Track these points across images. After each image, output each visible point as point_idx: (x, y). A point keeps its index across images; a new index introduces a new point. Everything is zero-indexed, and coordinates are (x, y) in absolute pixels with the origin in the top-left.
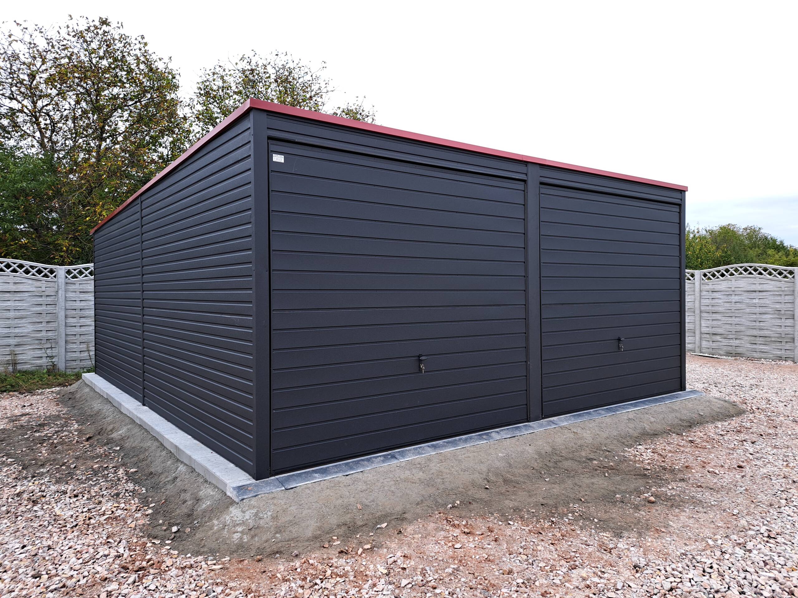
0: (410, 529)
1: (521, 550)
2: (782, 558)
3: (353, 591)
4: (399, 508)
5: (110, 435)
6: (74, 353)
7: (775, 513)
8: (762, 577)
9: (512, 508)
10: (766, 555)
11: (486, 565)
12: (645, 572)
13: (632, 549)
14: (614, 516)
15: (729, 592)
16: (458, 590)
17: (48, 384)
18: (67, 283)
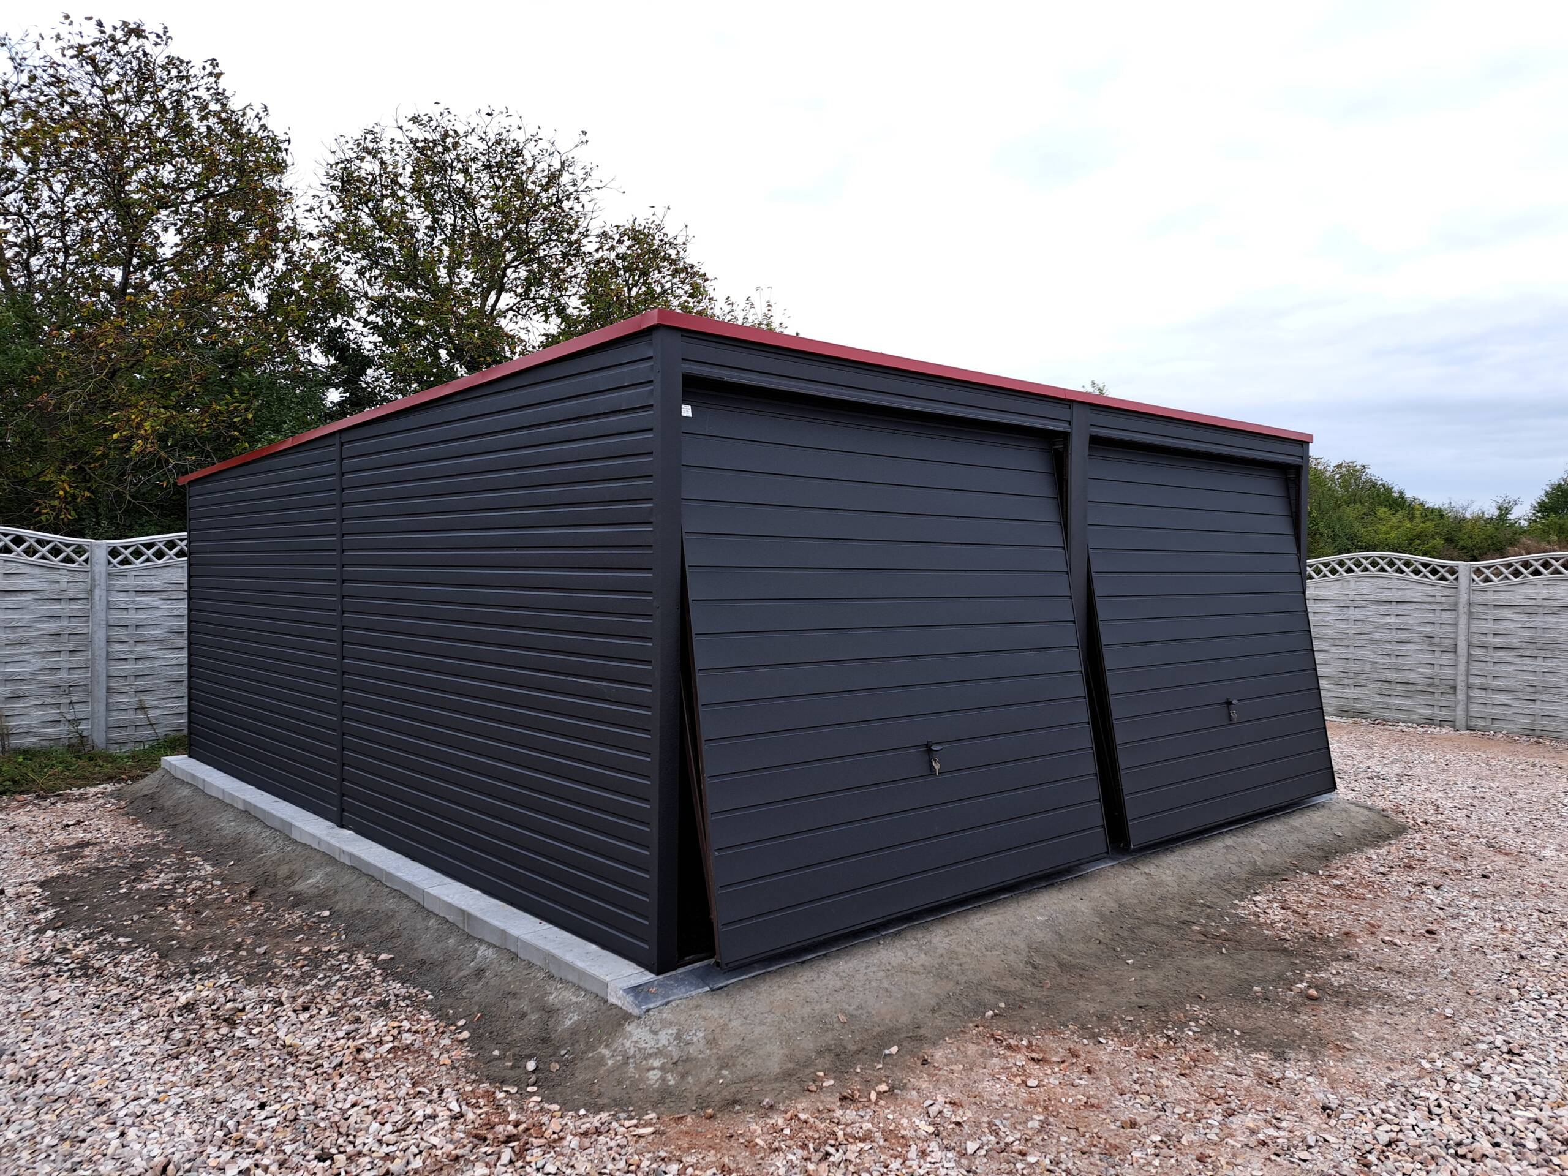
0: (939, 1055)
1: (1137, 1087)
2: (1539, 1087)
3: (895, 1165)
4: (905, 1019)
5: (290, 885)
6: (123, 713)
7: (1507, 1012)
8: (1518, 1119)
9: (1094, 1014)
10: (1514, 1083)
11: (1091, 1113)
12: (1342, 1116)
13: (1310, 1079)
14: (1262, 1024)
15: (1476, 1144)
16: (1063, 1156)
17: (86, 778)
18: (109, 574)
